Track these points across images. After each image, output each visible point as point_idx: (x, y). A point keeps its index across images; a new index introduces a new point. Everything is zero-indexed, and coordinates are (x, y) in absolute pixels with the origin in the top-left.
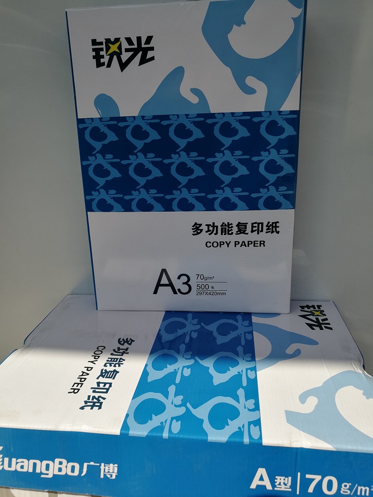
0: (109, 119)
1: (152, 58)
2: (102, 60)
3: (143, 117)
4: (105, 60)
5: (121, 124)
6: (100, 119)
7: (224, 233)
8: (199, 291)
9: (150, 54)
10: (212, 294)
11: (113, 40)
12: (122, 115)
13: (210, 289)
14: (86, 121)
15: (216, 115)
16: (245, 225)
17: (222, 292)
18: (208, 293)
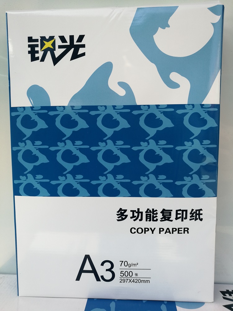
0: (40, 108)
1: (83, 54)
2: (37, 55)
3: (72, 107)
4: (40, 55)
5: (52, 113)
6: (32, 108)
8: (122, 279)
9: (81, 51)
10: (135, 281)
11: (47, 38)
12: (52, 104)
13: (134, 276)
14: (18, 109)
16: (170, 212)
17: (145, 279)
18: (131, 281)
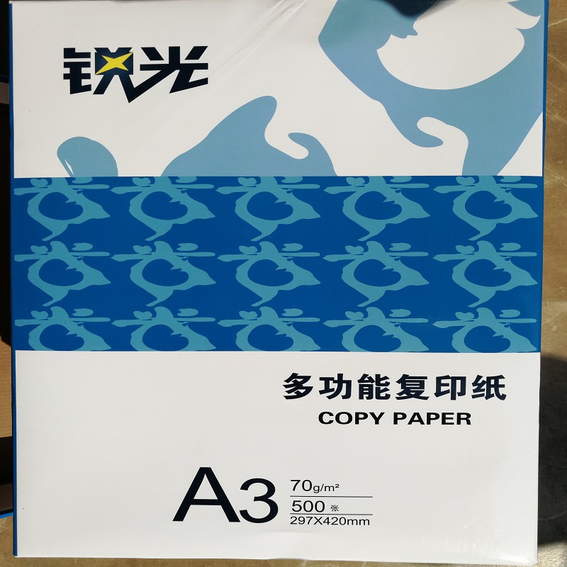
7: (365, 396)
15: (347, 179)
